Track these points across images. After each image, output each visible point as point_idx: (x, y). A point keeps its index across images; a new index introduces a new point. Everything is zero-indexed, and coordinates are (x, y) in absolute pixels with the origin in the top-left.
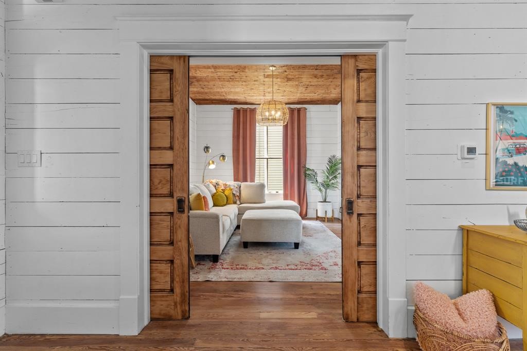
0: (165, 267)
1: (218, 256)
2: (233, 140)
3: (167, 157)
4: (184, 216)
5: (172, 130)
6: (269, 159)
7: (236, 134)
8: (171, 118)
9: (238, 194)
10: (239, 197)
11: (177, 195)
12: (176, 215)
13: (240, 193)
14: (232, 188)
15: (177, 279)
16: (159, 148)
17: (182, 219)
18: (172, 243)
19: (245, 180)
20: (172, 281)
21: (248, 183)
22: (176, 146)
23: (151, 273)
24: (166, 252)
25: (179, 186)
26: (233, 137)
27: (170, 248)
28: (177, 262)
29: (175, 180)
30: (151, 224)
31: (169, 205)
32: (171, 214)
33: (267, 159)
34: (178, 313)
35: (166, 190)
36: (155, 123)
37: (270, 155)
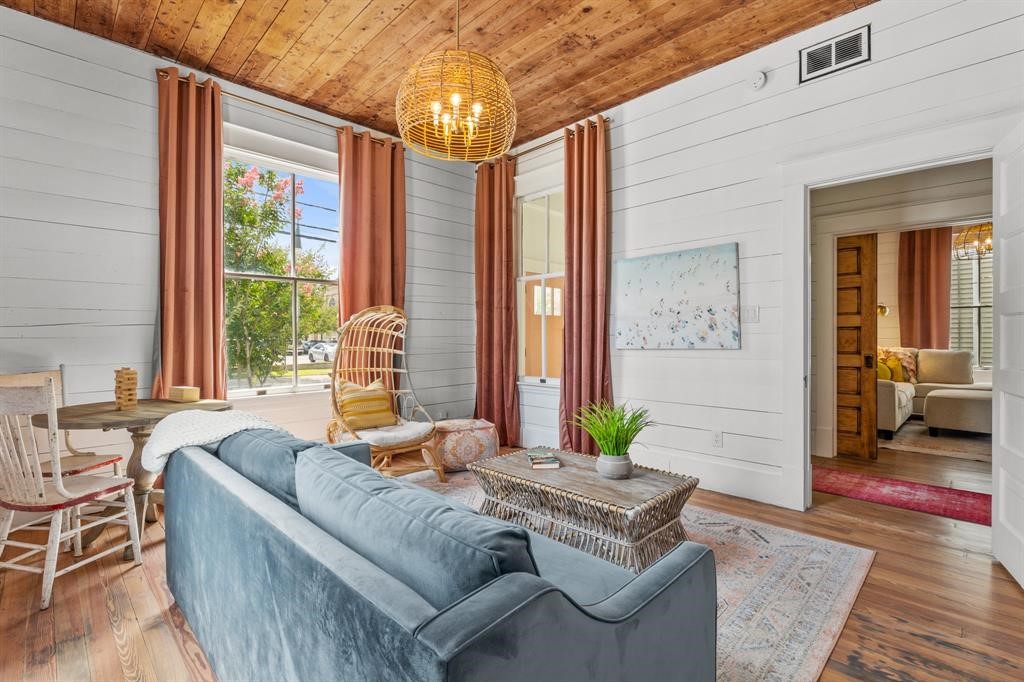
0: (854, 414)
1: (892, 432)
2: (900, 280)
3: (856, 321)
4: (872, 371)
5: (860, 297)
6: (982, 309)
7: (905, 269)
8: (859, 288)
9: (913, 367)
10: (916, 372)
11: (865, 352)
12: (864, 369)
13: (917, 366)
14: (901, 356)
15: (864, 424)
16: (847, 314)
17: (868, 374)
18: (859, 393)
19: (927, 344)
20: (859, 424)
21: (934, 350)
22: (864, 311)
23: (838, 416)
24: (854, 400)
25: (867, 345)
26: (900, 274)
27: (858, 397)
28: (864, 409)
29: (863, 340)
30: (838, 377)
31: (857, 361)
32: (859, 369)
33: (979, 308)
34: (865, 452)
35: (853, 348)
36: (842, 292)
37: (982, 301)
